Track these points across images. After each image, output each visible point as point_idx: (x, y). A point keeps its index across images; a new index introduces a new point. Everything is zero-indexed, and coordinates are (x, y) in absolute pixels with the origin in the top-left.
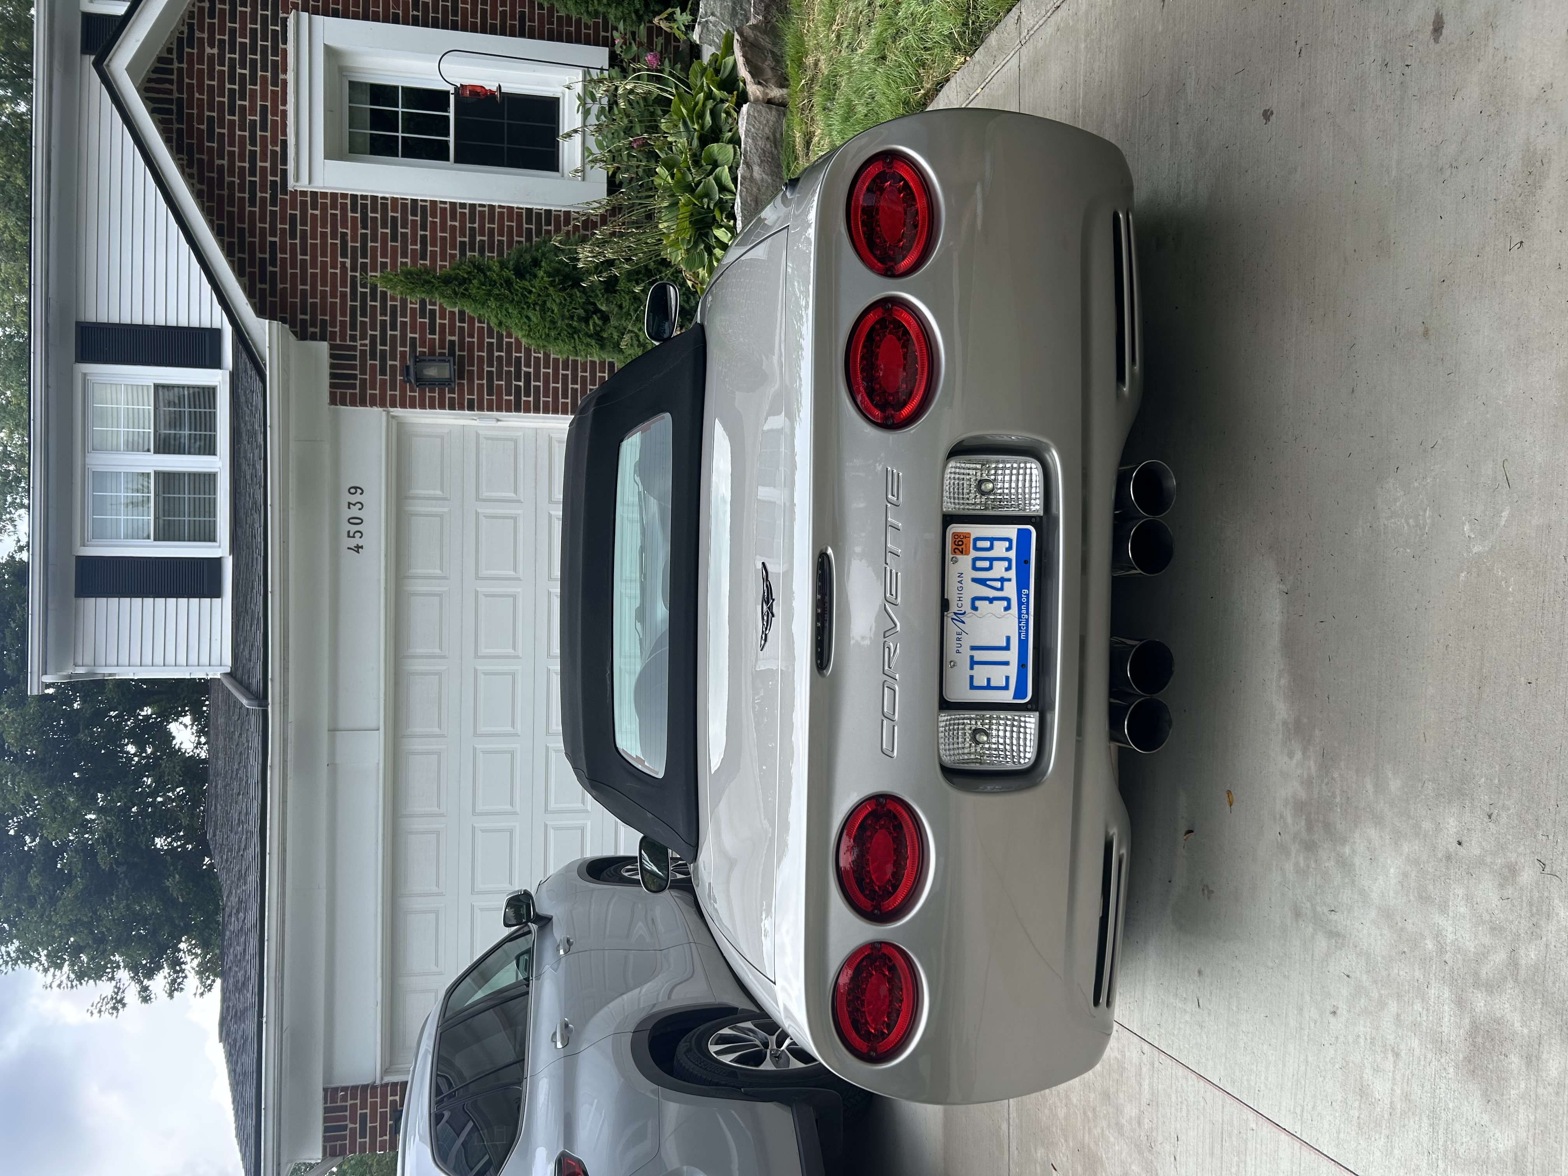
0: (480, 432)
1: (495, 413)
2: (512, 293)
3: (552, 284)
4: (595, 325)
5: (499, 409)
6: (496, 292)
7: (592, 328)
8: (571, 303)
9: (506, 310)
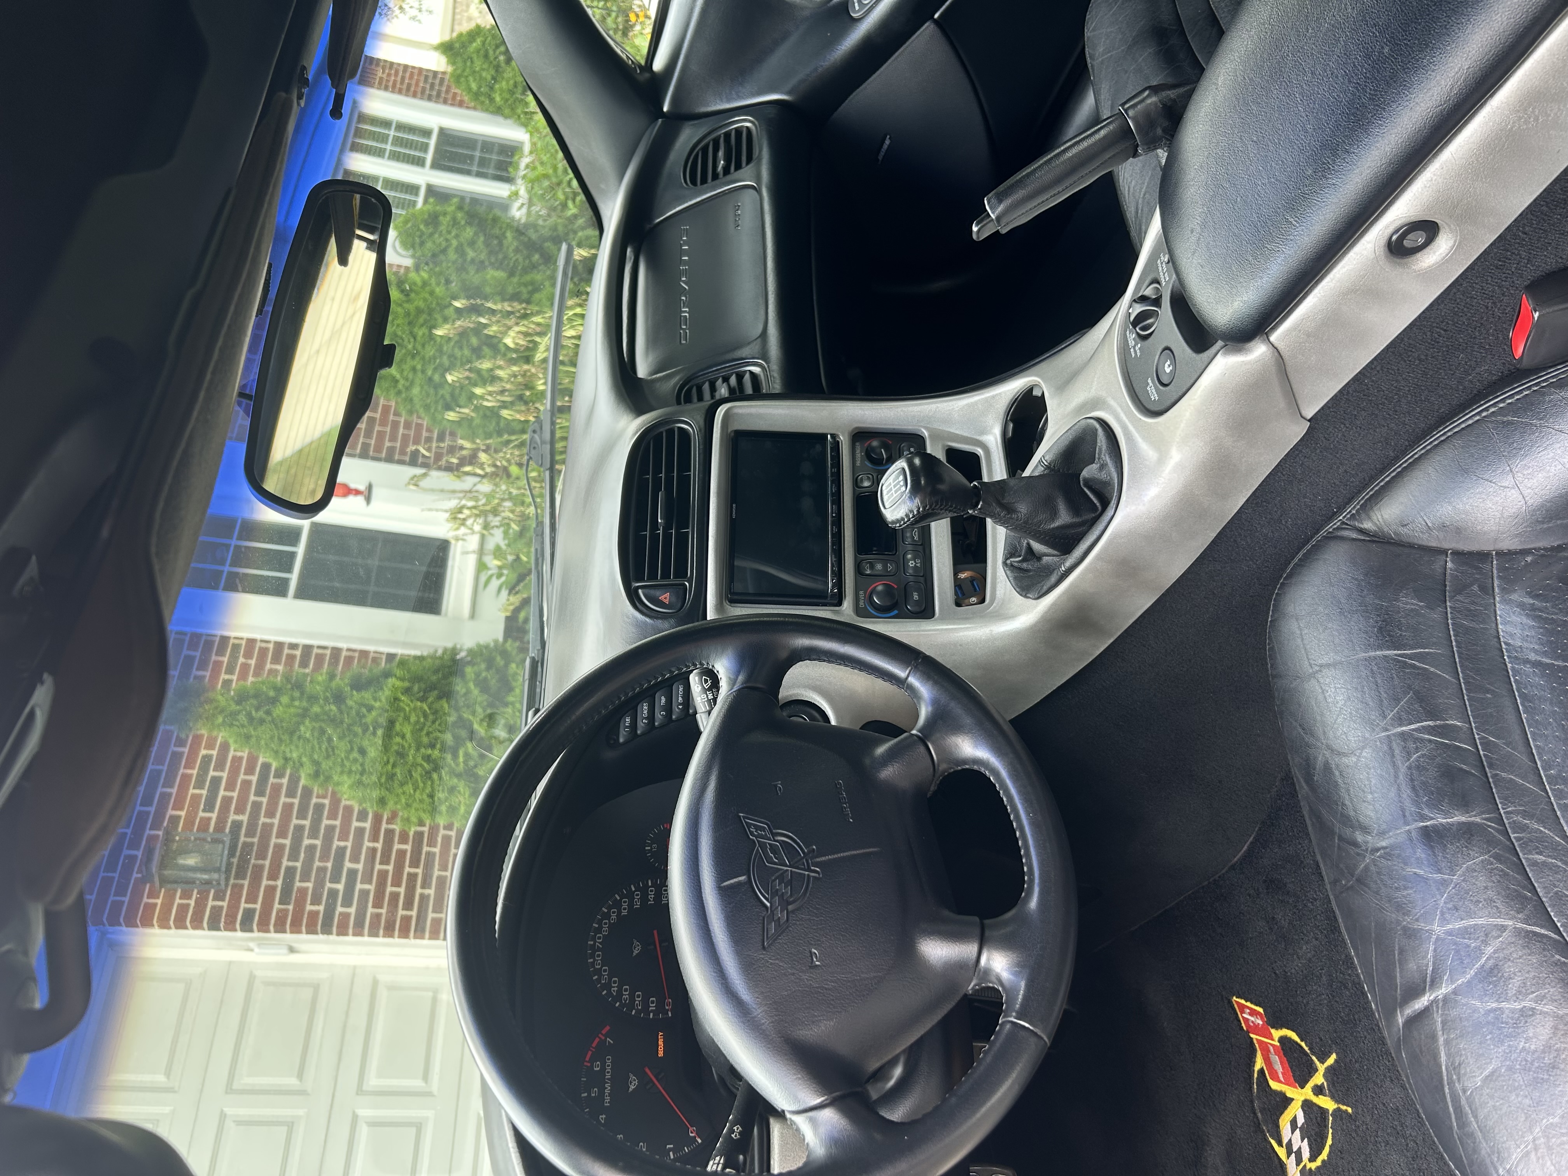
0: (258, 973)
1: (288, 937)
2: (341, 712)
3: (407, 691)
4: (467, 755)
5: (296, 928)
6: (316, 709)
7: (461, 759)
8: (434, 722)
9: (330, 740)
